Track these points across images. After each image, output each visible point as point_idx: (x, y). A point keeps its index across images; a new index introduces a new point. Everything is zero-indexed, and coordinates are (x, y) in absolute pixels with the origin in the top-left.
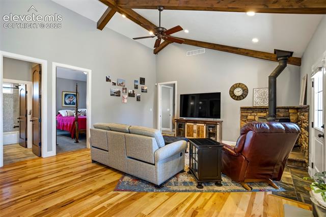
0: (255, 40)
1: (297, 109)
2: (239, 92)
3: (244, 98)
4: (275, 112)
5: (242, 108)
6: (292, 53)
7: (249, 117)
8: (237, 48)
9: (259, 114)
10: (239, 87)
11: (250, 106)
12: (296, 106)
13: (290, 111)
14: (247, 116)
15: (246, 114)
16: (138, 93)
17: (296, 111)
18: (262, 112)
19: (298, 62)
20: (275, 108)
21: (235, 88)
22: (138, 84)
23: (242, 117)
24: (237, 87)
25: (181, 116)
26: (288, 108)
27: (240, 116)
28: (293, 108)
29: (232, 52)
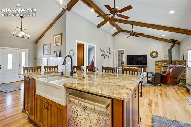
0: (164, 36)
1: (179, 61)
2: (154, 54)
3: (157, 57)
4: (171, 62)
5: (156, 61)
6: (177, 40)
7: (159, 65)
8: (154, 37)
9: (163, 63)
10: (154, 52)
11: (160, 60)
12: (179, 60)
13: (176, 62)
14: (158, 64)
15: (158, 63)
16: (108, 55)
17: (178, 62)
18: (165, 62)
19: (179, 43)
20: (171, 61)
21: (153, 53)
22: (108, 50)
23: (156, 64)
24: (153, 52)
25: (127, 65)
26: (175, 61)
27: (155, 64)
28: (177, 61)
29: (152, 38)
